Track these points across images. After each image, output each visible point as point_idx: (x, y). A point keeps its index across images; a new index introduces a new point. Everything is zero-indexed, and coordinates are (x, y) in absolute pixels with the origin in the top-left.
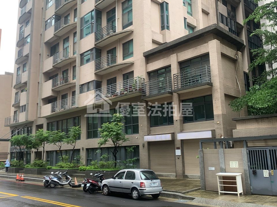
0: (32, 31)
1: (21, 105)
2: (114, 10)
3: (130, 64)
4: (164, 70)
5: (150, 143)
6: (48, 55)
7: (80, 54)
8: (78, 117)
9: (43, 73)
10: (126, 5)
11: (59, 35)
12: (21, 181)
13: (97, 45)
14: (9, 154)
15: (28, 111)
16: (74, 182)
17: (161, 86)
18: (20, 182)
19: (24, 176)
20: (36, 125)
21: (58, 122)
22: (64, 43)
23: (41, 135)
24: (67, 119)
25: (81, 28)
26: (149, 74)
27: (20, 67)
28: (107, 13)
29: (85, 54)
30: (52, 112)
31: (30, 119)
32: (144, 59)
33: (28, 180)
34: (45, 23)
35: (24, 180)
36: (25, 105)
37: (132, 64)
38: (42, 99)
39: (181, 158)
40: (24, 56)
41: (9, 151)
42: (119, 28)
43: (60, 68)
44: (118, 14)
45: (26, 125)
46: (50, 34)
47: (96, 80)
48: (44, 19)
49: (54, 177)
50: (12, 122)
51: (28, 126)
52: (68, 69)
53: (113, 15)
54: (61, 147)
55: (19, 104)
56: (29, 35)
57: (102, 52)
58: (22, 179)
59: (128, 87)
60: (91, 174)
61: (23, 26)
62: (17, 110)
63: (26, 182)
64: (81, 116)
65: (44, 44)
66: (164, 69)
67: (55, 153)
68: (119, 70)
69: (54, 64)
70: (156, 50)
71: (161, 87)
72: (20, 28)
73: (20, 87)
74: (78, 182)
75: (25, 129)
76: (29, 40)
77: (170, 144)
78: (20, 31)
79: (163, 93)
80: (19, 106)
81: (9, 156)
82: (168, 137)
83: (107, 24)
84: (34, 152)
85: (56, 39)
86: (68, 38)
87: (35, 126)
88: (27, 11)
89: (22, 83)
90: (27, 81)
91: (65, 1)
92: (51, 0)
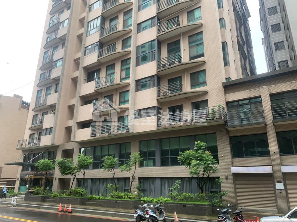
0: (65, 55)
1: (44, 127)
2: (178, 42)
3: (203, 93)
4: (248, 101)
6: (85, 80)
7: (136, 81)
9: (80, 97)
10: (194, 38)
11: (103, 61)
13: (158, 73)
14: (18, 179)
15: (55, 134)
17: (243, 117)
18: (67, 214)
20: (63, 150)
21: (95, 147)
22: (107, 70)
24: (109, 145)
25: (137, 55)
26: (227, 103)
27: (42, 89)
28: (168, 44)
29: (142, 81)
30: (92, 137)
31: (56, 143)
32: (223, 89)
34: (84, 48)
36: (51, 128)
37: (206, 93)
38: (77, 123)
40: (52, 79)
41: (19, 177)
42: (185, 58)
43: (101, 93)
44: (184, 46)
45: (48, 149)
46: (92, 59)
47: (157, 106)
48: (84, 44)
50: (27, 145)
51: (49, 151)
52: (113, 95)
53: (178, 46)
54: (114, 174)
55: (43, 126)
56: (62, 58)
57: (161, 80)
58: (70, 211)
61: (49, 50)
62: (35, 133)
64: (131, 142)
65: (82, 68)
68: (186, 98)
69: (96, 88)
71: (243, 119)
72: (45, 52)
73: (41, 110)
76: (59, 64)
78: (44, 55)
79: (246, 125)
80: (41, 128)
81: (18, 183)
83: (168, 55)
85: (98, 65)
86: (114, 65)
87: (61, 151)
88: (58, 36)
89: (47, 105)
90: (56, 104)
91: (110, 32)
92: (94, 29)
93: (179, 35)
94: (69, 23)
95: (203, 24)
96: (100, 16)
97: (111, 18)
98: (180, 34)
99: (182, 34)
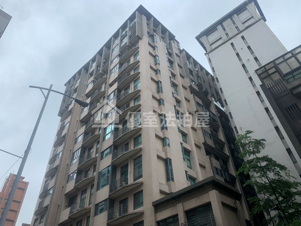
0: (55, 184)
2: (127, 166)
3: (140, 214)
6: (66, 206)
7: (95, 205)
9: (58, 224)
10: (137, 161)
11: (79, 187)
13: (110, 196)
22: (82, 195)
25: (98, 180)
26: (158, 223)
27: (38, 218)
28: (121, 167)
29: (100, 204)
32: (153, 208)
34: (68, 177)
37: (142, 214)
40: (44, 207)
42: (131, 180)
43: (75, 219)
44: (131, 169)
46: (71, 186)
48: (68, 173)
52: (82, 220)
56: (53, 187)
57: (115, 202)
61: (49, 179)
65: (64, 196)
66: (172, 218)
69: (70, 214)
70: (163, 200)
72: (46, 181)
76: (51, 192)
78: (45, 184)
83: (121, 177)
85: (76, 191)
86: (86, 189)
88: (54, 167)
91: (87, 159)
92: (76, 158)
93: (127, 159)
94: (62, 155)
95: (143, 148)
96: (80, 148)
97: (89, 147)
98: (128, 158)
99: (129, 158)
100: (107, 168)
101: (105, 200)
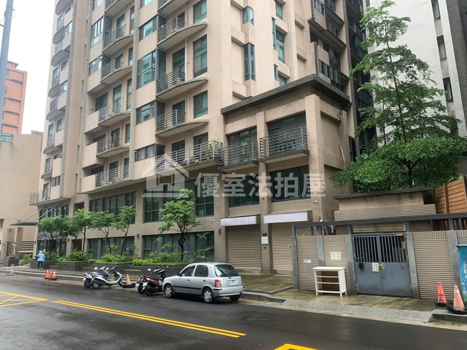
0: (70, 76)
1: (53, 176)
2: (182, 52)
3: (203, 124)
4: (247, 133)
5: (228, 229)
6: (92, 109)
7: (137, 109)
8: (132, 193)
9: (85, 133)
10: (199, 46)
11: (108, 82)
12: (53, 279)
13: (159, 97)
14: (35, 242)
15: (63, 184)
16: (126, 280)
17: (244, 153)
18: (51, 281)
19: (56, 274)
21: (104, 199)
22: (114, 94)
23: (81, 218)
24: (117, 196)
25: (138, 73)
26: (228, 137)
27: (53, 124)
28: (173, 54)
29: (143, 109)
30: (97, 186)
31: (66, 195)
32: (221, 117)
33: (61, 278)
34: (88, 65)
35: (56, 279)
36: (59, 176)
37: (206, 124)
38: (83, 168)
39: (268, 247)
40: (59, 110)
41: (35, 239)
42: (189, 76)
43: (108, 127)
44: (189, 57)
45: (61, 204)
46: (95, 80)
47: (157, 143)
48: (87, 60)
49: (99, 274)
50: (41, 199)
51: (62, 205)
52: (119, 129)
53: (183, 57)
54: (108, 233)
55: (51, 175)
56: (67, 81)
57: (165, 106)
58: (54, 278)
59: (201, 154)
60: (149, 270)
61: (58, 68)
62: (48, 183)
63: (59, 281)
64: (136, 192)
65: (87, 94)
66: (248, 131)
67: (99, 242)
68: (188, 131)
69: (100, 121)
70: (238, 106)
71: (244, 155)
72: (54, 71)
73: (53, 152)
74: (131, 281)
75: (58, 209)
76: (65, 88)
77: (254, 230)
78: (54, 75)
79: (247, 163)
80: (51, 177)
81: (35, 246)
82: (252, 221)
83: (173, 69)
84: (70, 240)
85: (104, 88)
86: (120, 86)
87: (73, 205)
88: (63, 49)
89: (55, 146)
90: (62, 144)
91: (117, 37)
92: (97, 35)
93: (183, 42)
94: (74, 28)
95: (208, 24)
96: (103, 17)
97: (118, 17)
98: (184, 40)
99: (186, 39)
100: (151, 54)
101: (151, 103)
